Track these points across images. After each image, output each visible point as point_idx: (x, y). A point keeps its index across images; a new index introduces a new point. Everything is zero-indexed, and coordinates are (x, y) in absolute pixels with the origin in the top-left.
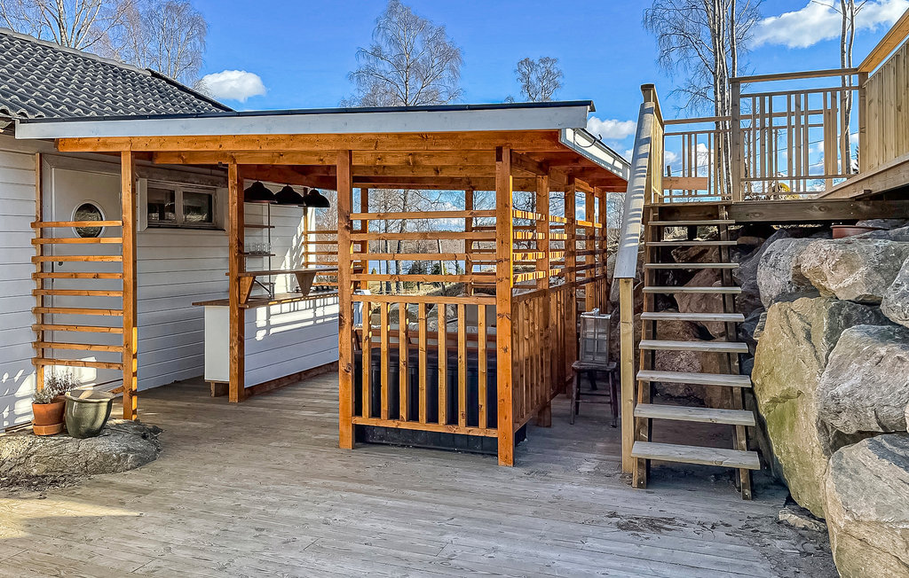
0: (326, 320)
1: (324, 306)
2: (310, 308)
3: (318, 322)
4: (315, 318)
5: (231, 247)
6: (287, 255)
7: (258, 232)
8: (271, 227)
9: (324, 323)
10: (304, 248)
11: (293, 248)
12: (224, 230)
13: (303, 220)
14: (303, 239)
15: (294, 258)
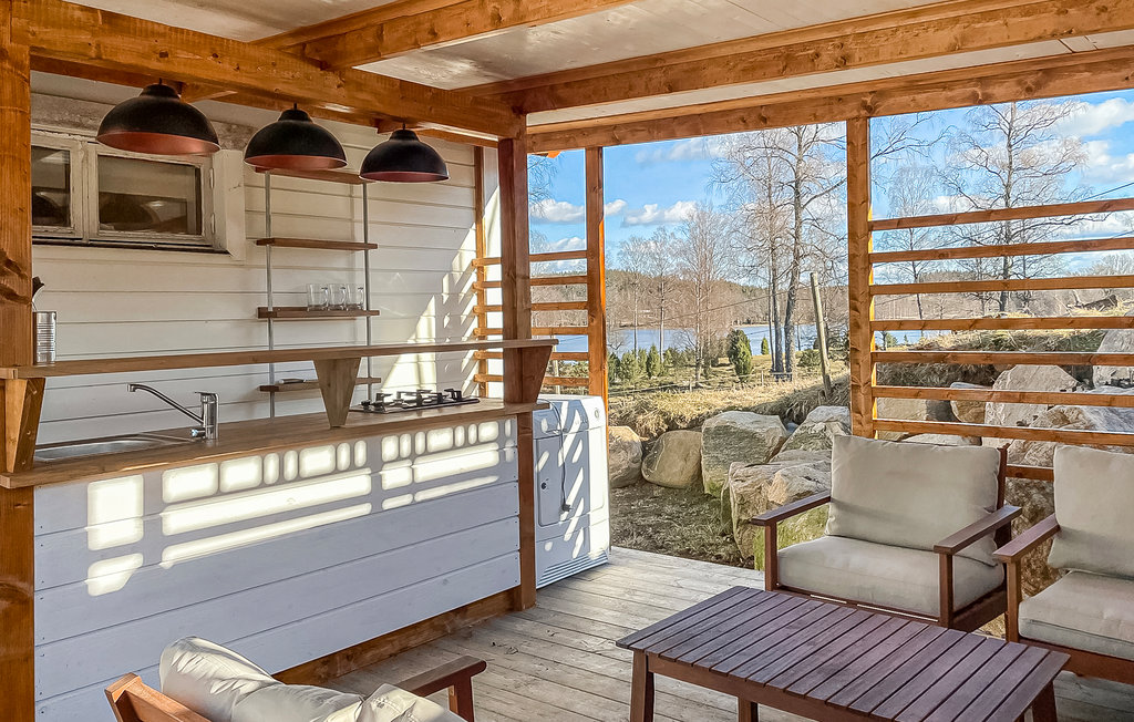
0: (421, 496)
1: (413, 456)
2: (354, 468)
3: (389, 504)
4: (377, 494)
6: (425, 314)
7: (339, 259)
8: (367, 246)
9: (414, 503)
10: (475, 297)
11: (446, 298)
12: (226, 253)
13: (472, 234)
14: (473, 278)
15: (446, 320)
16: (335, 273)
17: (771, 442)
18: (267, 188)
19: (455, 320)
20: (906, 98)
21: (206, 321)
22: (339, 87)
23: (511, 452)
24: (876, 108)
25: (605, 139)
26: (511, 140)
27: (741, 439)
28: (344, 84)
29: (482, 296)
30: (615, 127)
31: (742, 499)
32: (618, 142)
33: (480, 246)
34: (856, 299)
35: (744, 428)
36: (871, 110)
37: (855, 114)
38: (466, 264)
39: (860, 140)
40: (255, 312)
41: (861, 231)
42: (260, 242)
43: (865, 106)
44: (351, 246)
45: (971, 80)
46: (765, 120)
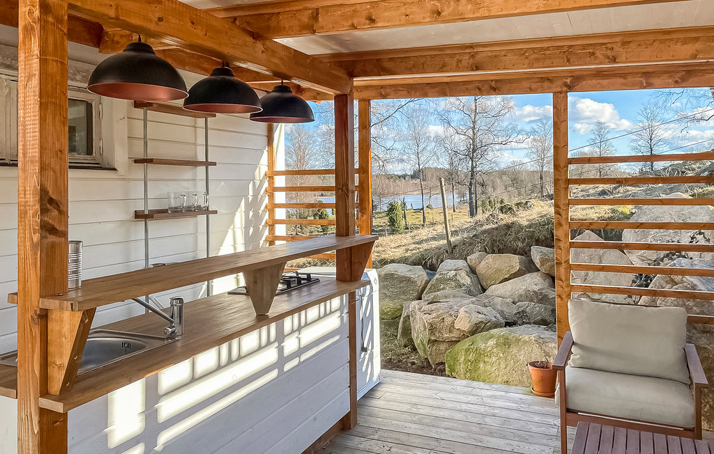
0: (304, 357)
1: (300, 328)
2: (269, 343)
3: (287, 367)
4: (282, 359)
5: (22, 215)
6: (239, 210)
7: (187, 172)
8: (207, 164)
9: (300, 363)
10: (267, 197)
11: (250, 199)
12: (115, 169)
13: (265, 154)
14: (266, 185)
15: (251, 214)
16: (185, 184)
17: (420, 284)
18: (145, 120)
19: (256, 214)
20: (594, 82)
21: (100, 223)
22: (263, 52)
23: (346, 317)
24: (574, 86)
25: (374, 94)
26: (346, 95)
27: (401, 282)
28: (266, 50)
29: (271, 197)
30: (382, 87)
31: (432, 326)
32: (384, 97)
33: (271, 163)
34: (559, 208)
35: (403, 275)
36: (571, 88)
37: (559, 89)
38: (262, 175)
39: (562, 106)
40: (133, 214)
41: (562, 164)
42: (137, 161)
43: (566, 85)
44: (194, 164)
45: (639, 73)
46: (494, 89)
